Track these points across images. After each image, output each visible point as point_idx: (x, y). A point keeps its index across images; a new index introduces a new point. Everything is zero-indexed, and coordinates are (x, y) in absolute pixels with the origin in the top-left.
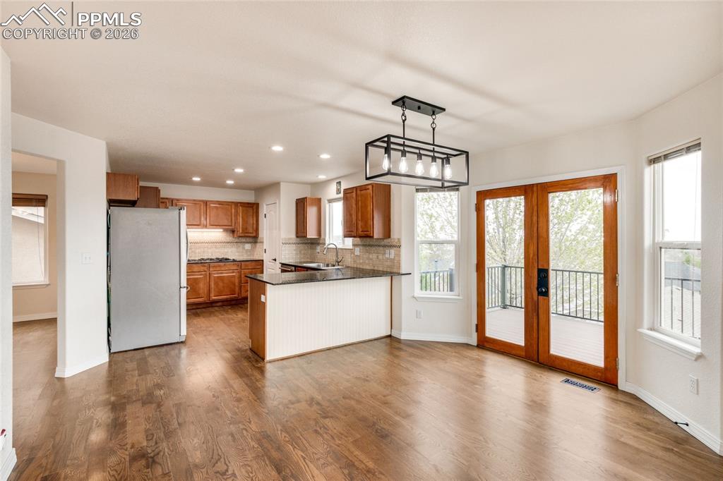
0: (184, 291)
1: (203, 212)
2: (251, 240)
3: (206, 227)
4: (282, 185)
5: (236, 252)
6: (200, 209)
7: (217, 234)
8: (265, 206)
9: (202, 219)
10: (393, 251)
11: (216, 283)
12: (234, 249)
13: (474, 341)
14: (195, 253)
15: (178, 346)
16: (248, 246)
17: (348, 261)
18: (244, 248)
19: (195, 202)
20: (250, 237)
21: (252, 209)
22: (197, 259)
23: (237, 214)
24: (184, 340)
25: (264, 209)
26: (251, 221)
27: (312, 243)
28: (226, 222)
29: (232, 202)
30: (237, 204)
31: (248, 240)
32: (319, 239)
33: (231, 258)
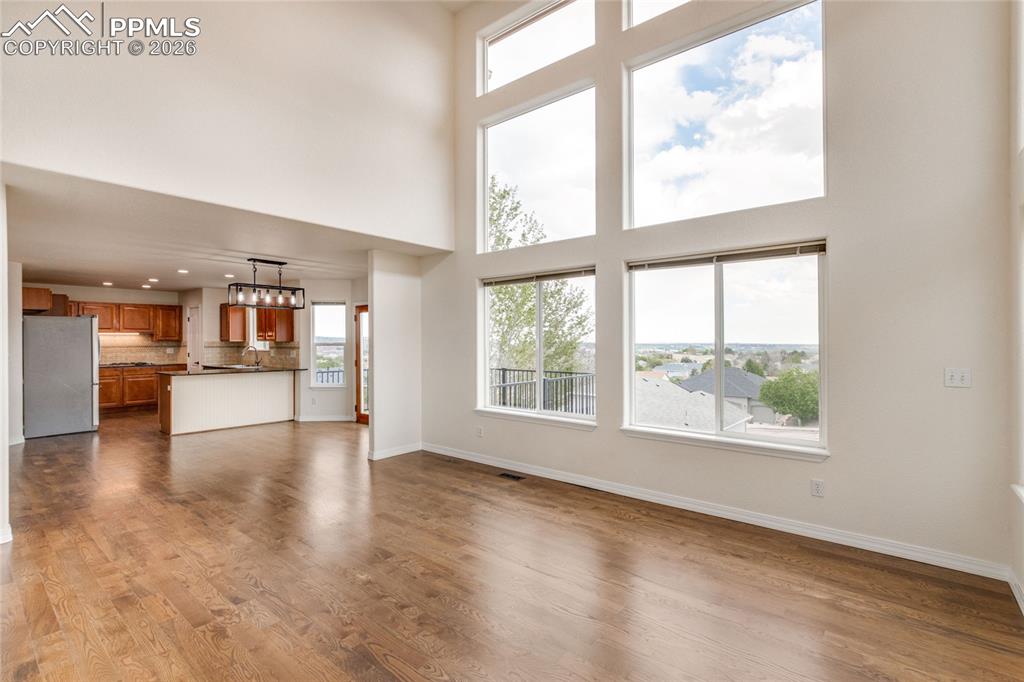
0: (96, 388)
1: (116, 316)
2: (174, 344)
3: (119, 330)
4: (204, 290)
5: (153, 357)
6: (112, 313)
7: (132, 338)
8: (188, 310)
9: (115, 321)
10: (295, 352)
11: (131, 388)
12: (153, 354)
13: (354, 418)
14: (105, 357)
15: (90, 434)
16: (170, 351)
17: (266, 361)
18: (165, 353)
19: (106, 306)
20: (172, 341)
21: (174, 313)
22: (108, 363)
23: (156, 316)
24: (96, 429)
25: (187, 313)
26: (174, 323)
27: (238, 347)
28: (143, 326)
29: (151, 305)
30: (155, 307)
31: (170, 343)
32: (243, 342)
33: (149, 362)
